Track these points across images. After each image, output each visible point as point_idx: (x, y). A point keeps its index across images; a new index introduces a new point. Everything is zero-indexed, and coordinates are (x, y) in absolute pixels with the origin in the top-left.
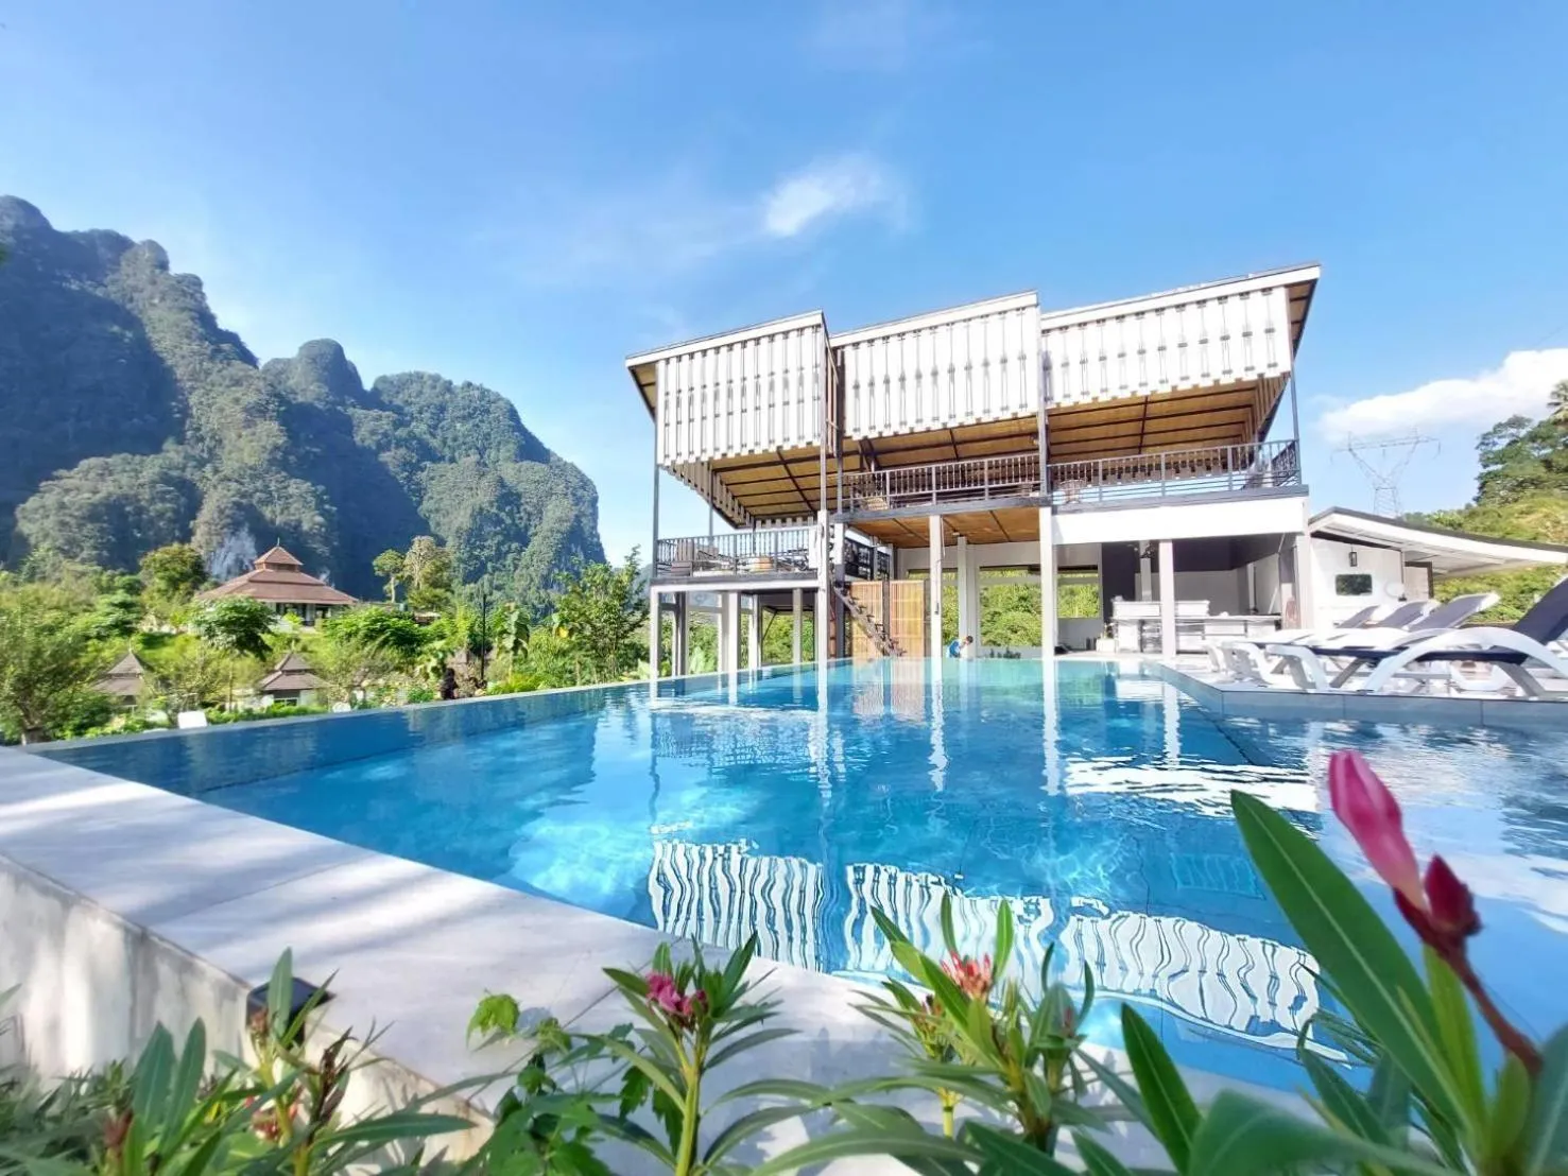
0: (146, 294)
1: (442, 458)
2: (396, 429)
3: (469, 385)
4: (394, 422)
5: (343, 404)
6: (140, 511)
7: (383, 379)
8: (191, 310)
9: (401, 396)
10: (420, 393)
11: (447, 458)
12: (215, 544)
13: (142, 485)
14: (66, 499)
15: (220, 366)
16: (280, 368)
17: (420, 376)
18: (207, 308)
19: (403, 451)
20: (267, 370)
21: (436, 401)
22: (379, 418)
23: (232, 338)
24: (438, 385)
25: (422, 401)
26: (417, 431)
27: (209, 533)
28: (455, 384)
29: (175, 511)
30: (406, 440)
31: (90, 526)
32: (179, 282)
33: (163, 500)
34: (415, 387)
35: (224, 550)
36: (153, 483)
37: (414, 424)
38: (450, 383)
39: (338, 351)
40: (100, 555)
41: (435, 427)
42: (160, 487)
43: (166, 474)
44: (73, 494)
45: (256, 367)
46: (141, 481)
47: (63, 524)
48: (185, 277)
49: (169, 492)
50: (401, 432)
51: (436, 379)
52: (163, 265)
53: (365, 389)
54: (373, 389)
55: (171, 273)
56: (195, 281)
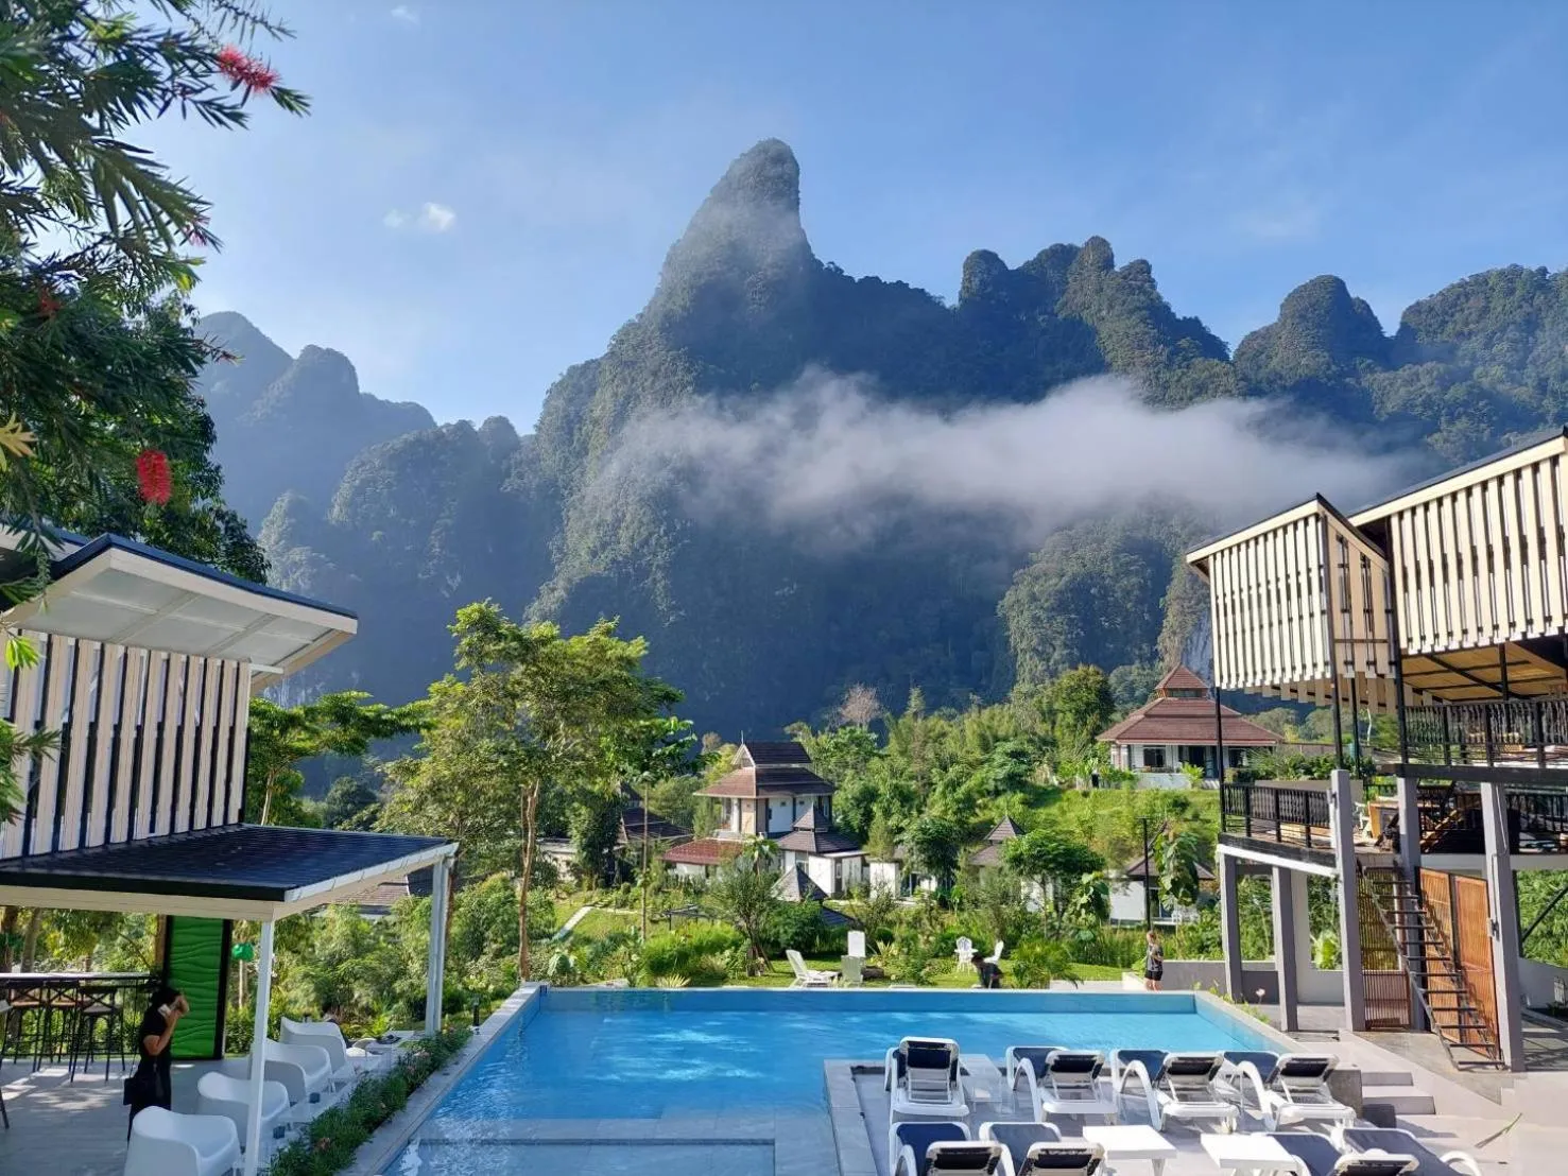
0: (1094, 309)
1: (1542, 419)
2: (1445, 389)
4: (1440, 378)
5: (1354, 372)
6: (1106, 592)
7: (1415, 310)
8: (1139, 309)
9: (1450, 326)
10: (1486, 310)
11: (1549, 418)
12: (1190, 628)
13: (1104, 560)
14: (1036, 589)
15: (1179, 372)
16: (1259, 342)
17: (1481, 281)
18: (1159, 297)
19: (1462, 424)
20: (1240, 353)
21: (1518, 317)
22: (1409, 382)
23: (1193, 327)
24: (1518, 284)
25: (1490, 324)
26: (1485, 382)
27: (1182, 613)
28: (1552, 271)
29: (1142, 588)
30: (1466, 404)
31: (1059, 619)
32: (1125, 278)
33: (1128, 573)
34: (1476, 303)
35: (1201, 633)
36: (1117, 552)
37: (1479, 370)
38: (1544, 271)
39: (1338, 286)
40: (1070, 654)
41: (1522, 366)
42: (1124, 558)
43: (1129, 537)
44: (1041, 581)
45: (1224, 357)
46: (1103, 554)
47: (1036, 619)
48: (1132, 266)
49: (1136, 561)
50: (1457, 392)
51: (1512, 275)
52: (1108, 263)
53: (1387, 335)
54: (1399, 331)
55: (1117, 269)
56: (1143, 268)
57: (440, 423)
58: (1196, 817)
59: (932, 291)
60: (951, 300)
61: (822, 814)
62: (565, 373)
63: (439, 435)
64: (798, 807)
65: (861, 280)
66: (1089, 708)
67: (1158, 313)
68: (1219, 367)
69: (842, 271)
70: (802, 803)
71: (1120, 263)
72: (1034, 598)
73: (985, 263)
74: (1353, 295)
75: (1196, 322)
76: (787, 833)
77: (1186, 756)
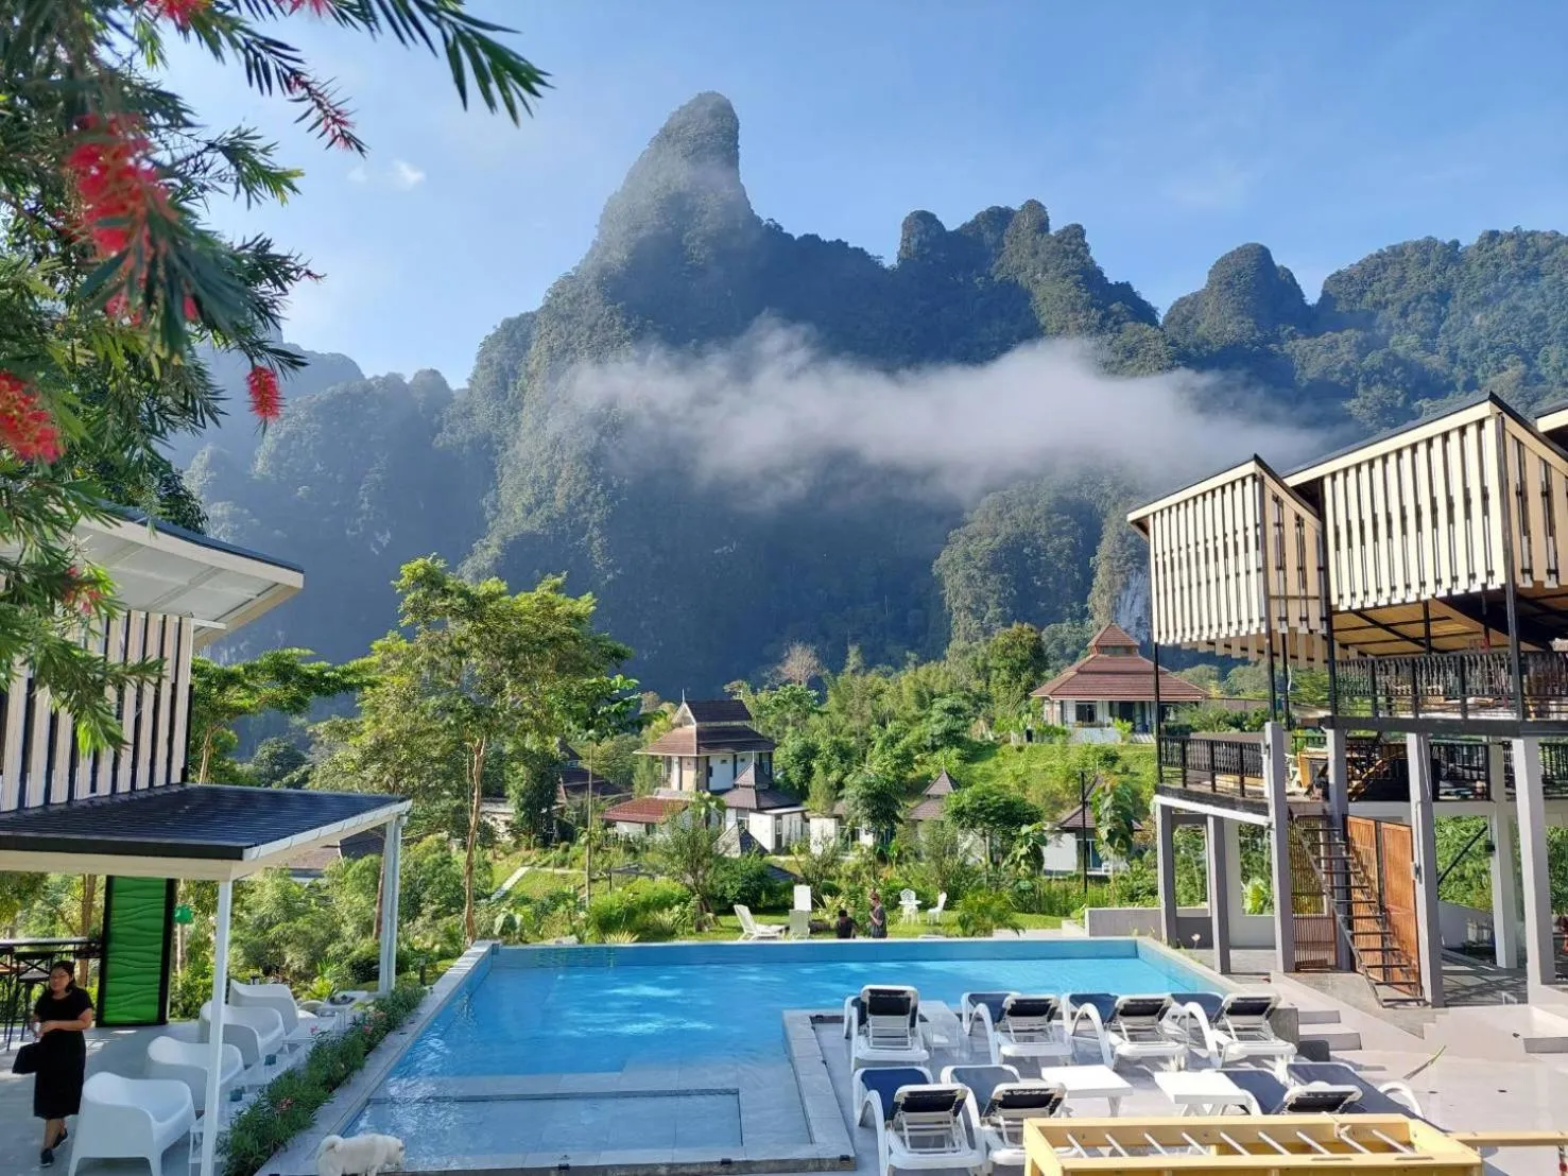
0: (1029, 271)
1: (1451, 386)
2: (1363, 356)
3: (1493, 235)
4: (1358, 345)
5: (1277, 339)
6: (1039, 551)
7: (1337, 279)
8: (1074, 273)
9: (1369, 295)
10: (1402, 281)
11: (1459, 385)
12: (1119, 588)
13: (1037, 519)
14: (971, 548)
15: (1110, 336)
16: (1187, 309)
17: (1398, 252)
18: (1092, 261)
19: (1378, 390)
20: (1169, 319)
21: (1431, 287)
22: (1332, 347)
23: (1124, 292)
24: (1433, 256)
25: (1405, 294)
26: (1400, 350)
27: (1112, 572)
28: (1464, 243)
29: (1073, 547)
30: (1381, 371)
31: (992, 577)
32: (1059, 241)
33: (1060, 534)
34: (1393, 273)
35: (1130, 593)
36: (1049, 512)
37: (1395, 338)
38: (1456, 244)
39: (1264, 254)
40: (1004, 612)
41: (1434, 334)
42: (1056, 518)
43: (1060, 498)
44: (975, 541)
45: (1153, 322)
46: (1036, 514)
47: (970, 578)
48: (1067, 230)
49: (1067, 521)
50: (1374, 359)
51: (1428, 245)
52: (1043, 226)
53: (1309, 303)
54: (1321, 300)
55: (1052, 232)
56: (1077, 232)
57: (368, 375)
58: (1126, 770)
59: (871, 251)
60: (890, 260)
61: (763, 770)
62: (499, 326)
63: (368, 388)
64: (739, 765)
65: (801, 239)
66: (1024, 665)
67: (1091, 277)
68: (1150, 332)
69: (781, 228)
70: (743, 760)
71: (1056, 226)
72: (968, 557)
73: (923, 222)
74: (1278, 262)
75: (1126, 287)
76: (727, 790)
77: (1116, 712)
